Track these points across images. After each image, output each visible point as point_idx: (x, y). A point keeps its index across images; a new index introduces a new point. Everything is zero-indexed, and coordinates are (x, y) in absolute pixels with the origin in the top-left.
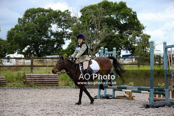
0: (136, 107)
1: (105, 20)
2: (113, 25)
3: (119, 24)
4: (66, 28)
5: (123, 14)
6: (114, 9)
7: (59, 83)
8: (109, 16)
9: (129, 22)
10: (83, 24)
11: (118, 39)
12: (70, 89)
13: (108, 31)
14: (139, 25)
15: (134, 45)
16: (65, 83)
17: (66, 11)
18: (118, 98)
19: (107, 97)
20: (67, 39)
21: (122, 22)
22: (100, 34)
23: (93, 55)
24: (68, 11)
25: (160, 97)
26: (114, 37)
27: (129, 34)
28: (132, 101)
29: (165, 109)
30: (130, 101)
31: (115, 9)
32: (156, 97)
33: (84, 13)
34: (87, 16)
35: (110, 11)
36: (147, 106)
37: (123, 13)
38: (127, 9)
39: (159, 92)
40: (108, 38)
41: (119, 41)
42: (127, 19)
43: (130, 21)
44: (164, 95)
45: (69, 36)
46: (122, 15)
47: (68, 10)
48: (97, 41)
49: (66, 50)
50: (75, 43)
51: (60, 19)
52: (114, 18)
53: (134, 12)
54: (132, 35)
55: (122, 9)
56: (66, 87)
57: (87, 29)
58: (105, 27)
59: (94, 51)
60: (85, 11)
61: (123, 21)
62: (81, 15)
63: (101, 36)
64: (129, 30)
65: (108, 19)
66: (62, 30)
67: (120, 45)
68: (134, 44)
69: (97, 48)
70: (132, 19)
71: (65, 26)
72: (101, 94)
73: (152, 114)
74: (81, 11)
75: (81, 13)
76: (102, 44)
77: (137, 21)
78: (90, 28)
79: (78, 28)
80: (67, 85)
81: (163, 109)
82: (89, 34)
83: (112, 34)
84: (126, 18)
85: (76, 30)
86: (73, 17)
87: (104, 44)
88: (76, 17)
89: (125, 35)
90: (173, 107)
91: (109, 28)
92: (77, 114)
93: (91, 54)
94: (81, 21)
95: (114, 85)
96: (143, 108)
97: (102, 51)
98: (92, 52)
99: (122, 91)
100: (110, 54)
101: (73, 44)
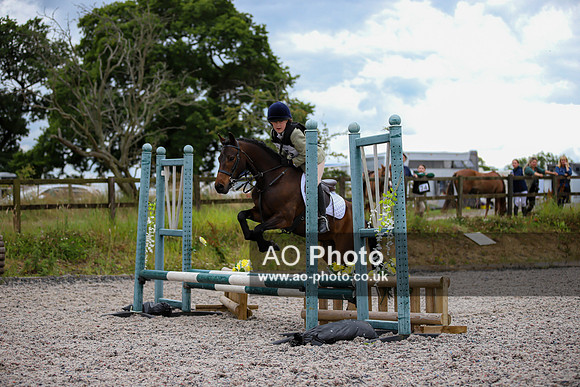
0: (262, 341)
1: (161, 54)
2: (189, 71)
3: (209, 67)
4: (30, 81)
5: (223, 33)
6: (192, 17)
7: (7, 266)
8: (175, 40)
9: (240, 60)
10: (90, 68)
11: (206, 119)
12: (43, 285)
13: (172, 91)
14: (275, 69)
15: (257, 136)
16: (27, 264)
17: (30, 22)
18: (203, 311)
19: (166, 310)
20: (36, 117)
21: (220, 60)
22: (143, 100)
23: (121, 169)
24: (40, 24)
25: (339, 307)
26: (192, 109)
27: (242, 102)
28: (246, 323)
29: (356, 347)
30: (241, 322)
31: (195, 16)
32: (326, 308)
33: (92, 30)
34: (103, 39)
35: (179, 24)
36: (298, 340)
37: (222, 29)
38: (234, 18)
39: (335, 291)
40: (172, 113)
41: (207, 124)
42: (234, 50)
43: (244, 57)
44: (353, 301)
45: (42, 106)
46: (218, 38)
47: (40, 20)
48: (133, 125)
49: (32, 155)
50: (59, 129)
51: (13, 48)
52: (190, 45)
53: (257, 28)
54: (251, 104)
55: (218, 15)
56: (30, 280)
57: (99, 85)
58: (161, 78)
59: (124, 156)
60: (96, 22)
61: (222, 56)
62: (82, 36)
63: (148, 105)
64: (242, 88)
65: (171, 50)
66: (18, 86)
67: (211, 136)
68: (257, 132)
69: (134, 146)
70: (250, 50)
71: (27, 72)
72: (144, 302)
73: (311, 364)
74: (82, 23)
75: (81, 29)
76: (152, 133)
77: (269, 59)
78: (112, 79)
79: (69, 79)
80: (33, 272)
81: (348, 347)
82: (106, 101)
83: (185, 101)
84: (231, 48)
85: (64, 86)
86: (54, 44)
87: (157, 134)
88: (64, 43)
89: (229, 102)
90: (383, 341)
91: (175, 79)
92: (63, 367)
93: (115, 166)
94: (81, 56)
95: (188, 270)
96: (284, 345)
97: (146, 157)
98: (116, 161)
99: (214, 289)
100: (174, 168)
101: (54, 133)
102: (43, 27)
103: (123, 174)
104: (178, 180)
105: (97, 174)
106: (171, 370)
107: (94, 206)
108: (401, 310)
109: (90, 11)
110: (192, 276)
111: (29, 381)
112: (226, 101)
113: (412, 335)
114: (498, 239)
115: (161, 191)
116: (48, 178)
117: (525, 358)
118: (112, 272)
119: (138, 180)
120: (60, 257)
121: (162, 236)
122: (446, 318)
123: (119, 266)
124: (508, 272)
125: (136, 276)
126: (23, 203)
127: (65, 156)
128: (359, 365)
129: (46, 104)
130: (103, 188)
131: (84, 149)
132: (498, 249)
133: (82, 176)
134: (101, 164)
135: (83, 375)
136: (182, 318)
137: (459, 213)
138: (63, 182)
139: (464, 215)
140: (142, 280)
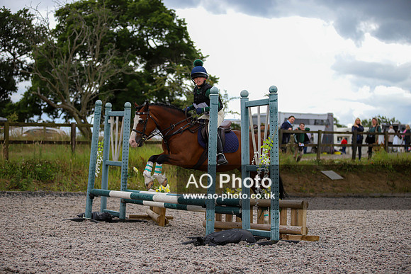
0: (174, 242)
1: (112, 38)
2: (131, 50)
3: (145, 48)
4: (19, 53)
5: (156, 25)
6: (134, 12)
8: (122, 28)
9: (168, 44)
10: (62, 46)
11: (141, 84)
12: (23, 198)
13: (118, 64)
14: (192, 51)
15: (178, 97)
16: (12, 182)
17: (21, 12)
18: (135, 219)
19: (108, 218)
20: (23, 78)
21: (153, 43)
22: (98, 69)
23: (81, 118)
24: (27, 13)
25: (229, 219)
26: (132, 77)
27: (168, 73)
28: (164, 229)
29: (241, 248)
30: (161, 228)
31: (137, 12)
32: (220, 220)
33: (64, 19)
34: (72, 25)
36: (200, 242)
37: (155, 21)
38: (164, 13)
39: (227, 208)
41: (142, 88)
42: (164, 37)
43: (170, 42)
44: (240, 216)
47: (27, 10)
49: (19, 105)
50: (38, 88)
51: (8, 30)
52: (133, 32)
53: (179, 21)
54: (174, 74)
55: (153, 12)
56: (13, 193)
57: (68, 58)
58: (111, 54)
59: (84, 109)
60: (67, 13)
61: (155, 40)
62: (57, 23)
63: (102, 73)
64: (168, 63)
65: (119, 35)
66: (12, 57)
67: (145, 97)
68: (178, 95)
69: (90, 102)
70: (175, 36)
71: (17, 47)
72: (93, 211)
73: (208, 259)
74: (58, 13)
75: (56, 18)
76: (105, 93)
77: (188, 43)
78: (77, 54)
79: (47, 53)
80: (16, 188)
81: (234, 248)
82: (72, 70)
83: (128, 71)
84: (162, 35)
85: (43, 57)
86: (37, 28)
87: (108, 94)
88: (44, 27)
89: (159, 73)
90: (260, 244)
91: (122, 56)
92: (33, 255)
93: (77, 116)
94: (56, 37)
95: (125, 190)
96: (189, 245)
97: (97, 109)
98: (78, 111)
99: (142, 204)
100: (117, 118)
101: (35, 91)
102: (29, 15)
103: (83, 121)
104: (120, 126)
105: (64, 120)
106: (108, 260)
107: (60, 143)
108: (273, 224)
109: (63, 5)
110: (127, 194)
111: (9, 264)
112: (157, 72)
113: (280, 241)
114: (345, 175)
115: (108, 134)
116: (30, 122)
117: (359, 260)
118: (72, 190)
119: (92, 126)
120: (35, 178)
121: (107, 165)
122: (304, 229)
123: (77, 185)
124: (351, 199)
125: (88, 193)
126: (10, 139)
127: (43, 107)
128: (242, 261)
129: (31, 70)
130: (67, 130)
131: (56, 103)
132: (344, 182)
133: (53, 122)
134: (67, 113)
135: (47, 261)
136: (119, 223)
137: (318, 156)
138: (40, 125)
139: (321, 158)
140: (92, 196)
